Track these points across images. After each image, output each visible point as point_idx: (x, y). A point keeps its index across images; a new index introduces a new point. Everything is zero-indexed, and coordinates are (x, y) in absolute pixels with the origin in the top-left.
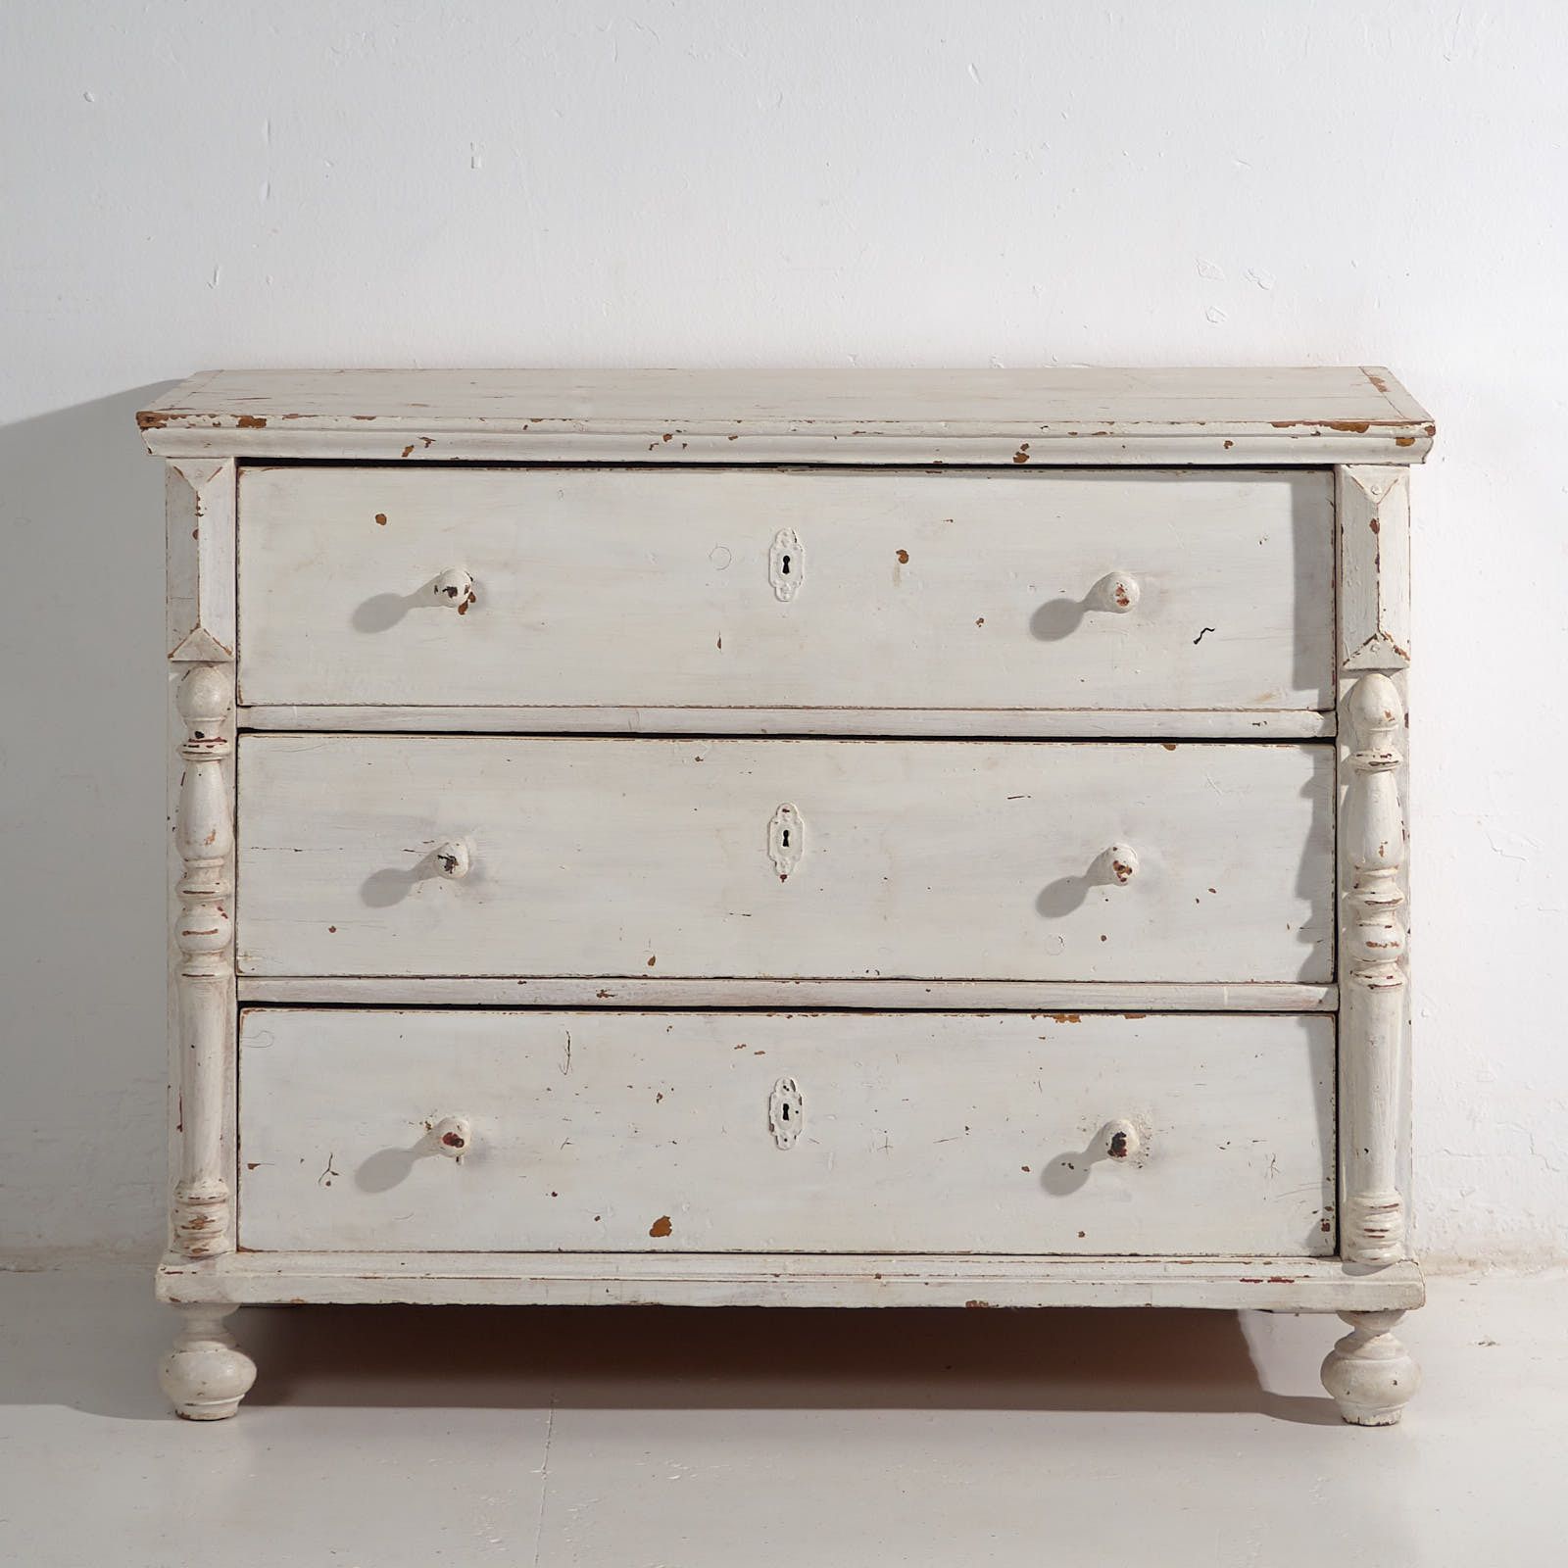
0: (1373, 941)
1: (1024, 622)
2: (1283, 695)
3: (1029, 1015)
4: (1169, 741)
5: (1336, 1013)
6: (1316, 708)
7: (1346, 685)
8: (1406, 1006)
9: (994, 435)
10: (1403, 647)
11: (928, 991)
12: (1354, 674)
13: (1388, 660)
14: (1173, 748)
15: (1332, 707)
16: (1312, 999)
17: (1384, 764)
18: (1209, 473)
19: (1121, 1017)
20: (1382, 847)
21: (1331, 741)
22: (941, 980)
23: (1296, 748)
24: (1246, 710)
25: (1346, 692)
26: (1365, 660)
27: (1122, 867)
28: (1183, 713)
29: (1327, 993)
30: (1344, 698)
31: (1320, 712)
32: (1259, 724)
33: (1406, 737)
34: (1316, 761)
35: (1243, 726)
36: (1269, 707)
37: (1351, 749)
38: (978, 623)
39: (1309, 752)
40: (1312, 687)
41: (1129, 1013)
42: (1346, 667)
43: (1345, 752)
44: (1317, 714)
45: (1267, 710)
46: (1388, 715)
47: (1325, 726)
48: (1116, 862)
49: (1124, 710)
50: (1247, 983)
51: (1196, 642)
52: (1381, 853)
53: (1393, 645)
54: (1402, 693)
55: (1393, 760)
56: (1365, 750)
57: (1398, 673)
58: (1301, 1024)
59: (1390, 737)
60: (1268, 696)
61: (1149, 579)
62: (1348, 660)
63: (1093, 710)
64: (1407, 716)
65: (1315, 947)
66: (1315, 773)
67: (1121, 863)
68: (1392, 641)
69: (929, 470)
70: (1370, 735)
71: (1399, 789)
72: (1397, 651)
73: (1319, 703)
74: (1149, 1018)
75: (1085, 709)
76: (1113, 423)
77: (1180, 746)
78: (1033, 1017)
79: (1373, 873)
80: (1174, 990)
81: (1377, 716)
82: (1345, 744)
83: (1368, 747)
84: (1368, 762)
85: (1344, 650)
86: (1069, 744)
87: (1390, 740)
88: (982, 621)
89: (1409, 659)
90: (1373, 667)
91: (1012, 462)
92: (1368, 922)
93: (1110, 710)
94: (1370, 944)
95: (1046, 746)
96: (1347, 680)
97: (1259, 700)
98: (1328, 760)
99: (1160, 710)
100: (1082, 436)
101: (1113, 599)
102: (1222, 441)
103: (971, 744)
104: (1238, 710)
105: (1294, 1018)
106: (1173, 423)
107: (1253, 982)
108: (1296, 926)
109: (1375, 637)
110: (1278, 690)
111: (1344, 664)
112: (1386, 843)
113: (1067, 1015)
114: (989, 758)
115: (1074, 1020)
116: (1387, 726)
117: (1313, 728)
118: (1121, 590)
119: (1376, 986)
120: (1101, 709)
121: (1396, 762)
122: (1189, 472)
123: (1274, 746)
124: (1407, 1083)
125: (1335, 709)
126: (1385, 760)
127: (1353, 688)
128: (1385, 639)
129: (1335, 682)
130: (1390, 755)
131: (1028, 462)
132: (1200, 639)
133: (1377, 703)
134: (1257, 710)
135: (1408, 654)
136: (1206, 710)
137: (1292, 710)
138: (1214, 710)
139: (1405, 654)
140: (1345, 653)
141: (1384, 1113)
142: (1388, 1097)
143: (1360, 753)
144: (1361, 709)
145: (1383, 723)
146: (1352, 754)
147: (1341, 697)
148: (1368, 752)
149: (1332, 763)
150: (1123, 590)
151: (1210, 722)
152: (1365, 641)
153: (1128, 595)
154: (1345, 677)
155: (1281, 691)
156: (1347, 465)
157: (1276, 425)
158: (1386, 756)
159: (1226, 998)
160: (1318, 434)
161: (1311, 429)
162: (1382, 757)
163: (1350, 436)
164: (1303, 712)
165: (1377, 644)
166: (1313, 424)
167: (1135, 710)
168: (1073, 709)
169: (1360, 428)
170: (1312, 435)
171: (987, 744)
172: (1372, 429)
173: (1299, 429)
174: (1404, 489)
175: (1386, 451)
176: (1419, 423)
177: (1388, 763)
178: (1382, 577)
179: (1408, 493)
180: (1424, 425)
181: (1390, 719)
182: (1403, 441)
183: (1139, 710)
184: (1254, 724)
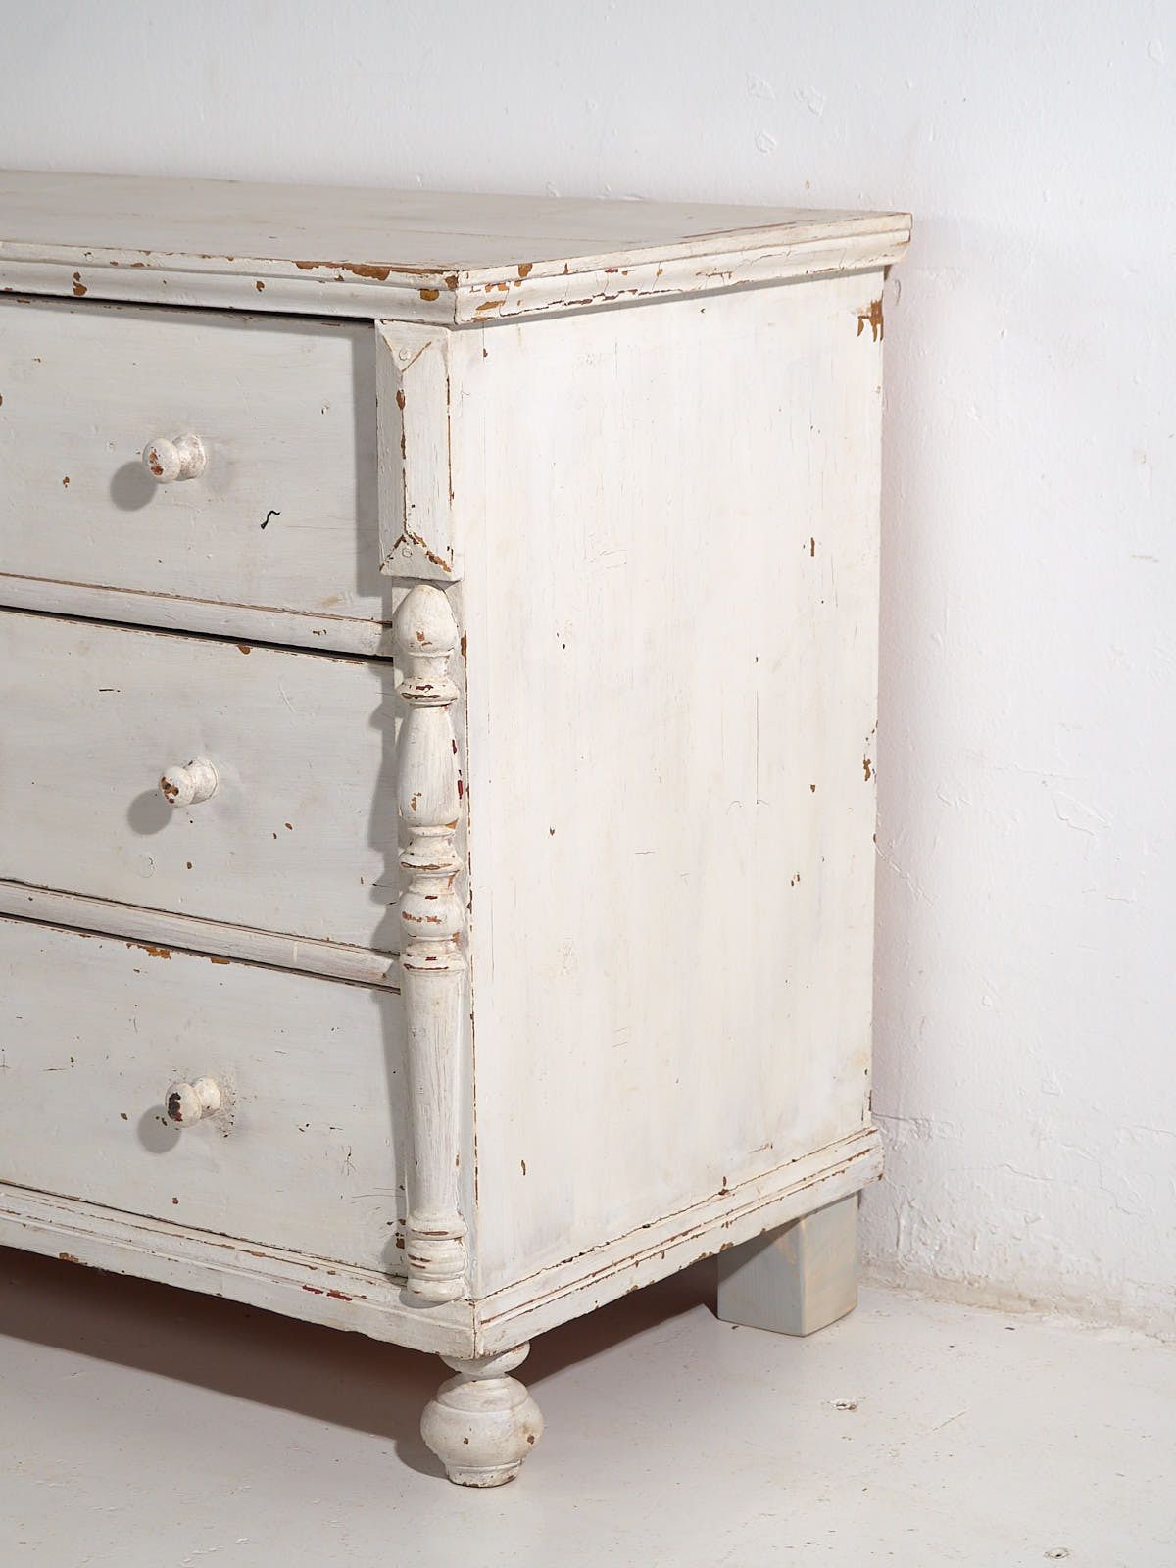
1: (104, 485)
2: (349, 601)
3: (125, 943)
4: (245, 643)
5: (389, 989)
6: (379, 619)
8: (468, 994)
9: (45, 261)
10: (444, 555)
11: (31, 898)
12: (406, 583)
13: (426, 568)
14: (247, 651)
15: (388, 619)
16: (376, 971)
17: (421, 697)
19: (207, 960)
20: (415, 798)
21: (391, 662)
22: (46, 888)
23: (363, 668)
24: (311, 614)
25: (396, 605)
26: (402, 565)
27: (169, 785)
28: (253, 611)
29: (391, 966)
31: (381, 624)
32: (319, 633)
33: (462, 666)
34: (384, 684)
35: (301, 631)
36: (332, 613)
38: (64, 482)
39: (376, 673)
40: (375, 594)
41: (217, 958)
42: (384, 572)
44: (378, 627)
45: (333, 617)
46: (421, 637)
47: (384, 642)
48: (163, 779)
49: (200, 600)
50: (322, 940)
51: (263, 526)
52: (414, 806)
53: (425, 550)
54: (457, 613)
55: (431, 692)
56: (410, 678)
57: (451, 588)
58: (375, 998)
59: (439, 665)
60: (334, 600)
61: (217, 446)
62: (385, 564)
63: (172, 597)
64: (463, 642)
65: (388, 910)
66: (381, 698)
67: (168, 780)
68: (425, 546)
69: (20, 299)
72: (432, 558)
73: (383, 615)
74: (232, 965)
75: (163, 595)
76: (148, 253)
77: (254, 650)
78: (129, 946)
79: (417, 831)
80: (248, 937)
81: (409, 638)
83: (412, 674)
86: (153, 634)
87: (440, 667)
88: (67, 480)
89: (452, 573)
90: (417, 575)
91: (72, 293)
92: (410, 889)
93: (185, 598)
94: (405, 916)
95: (132, 634)
96: (400, 589)
99: (232, 605)
100: (124, 266)
101: (146, 466)
102: (253, 281)
103: (67, 623)
104: (305, 614)
105: (368, 991)
106: (204, 256)
107: (328, 941)
108: (370, 880)
109: (402, 539)
110: (343, 593)
111: (382, 568)
112: (420, 794)
113: (158, 949)
114: (81, 642)
115: (165, 955)
116: (422, 650)
117: (376, 645)
118: (154, 456)
120: (178, 597)
126: (421, 692)
128: (415, 542)
130: (431, 687)
131: (87, 295)
132: (266, 522)
133: (411, 621)
134: (323, 616)
135: (448, 565)
136: (274, 610)
137: (355, 620)
138: (284, 611)
139: (443, 563)
141: (430, 1121)
143: (407, 681)
144: (399, 627)
145: (419, 646)
147: (394, 611)
148: (411, 682)
149: (391, 689)
150: (156, 457)
151: (273, 625)
152: (394, 543)
153: (162, 462)
155: (347, 596)
156: (382, 320)
157: (300, 265)
158: (423, 688)
159: (295, 954)
160: (340, 279)
161: (334, 273)
162: (418, 688)
163: (373, 284)
164: (365, 623)
165: (408, 547)
166: (336, 266)
167: (208, 601)
168: (153, 594)
169: (380, 274)
170: (336, 280)
171: (80, 625)
172: (393, 276)
173: (322, 271)
174: (439, 356)
175: (411, 305)
176: (440, 272)
177: (423, 696)
178: (407, 464)
179: (446, 361)
180: (447, 275)
181: (423, 642)
182: (428, 294)
183: (213, 602)
184: (314, 632)
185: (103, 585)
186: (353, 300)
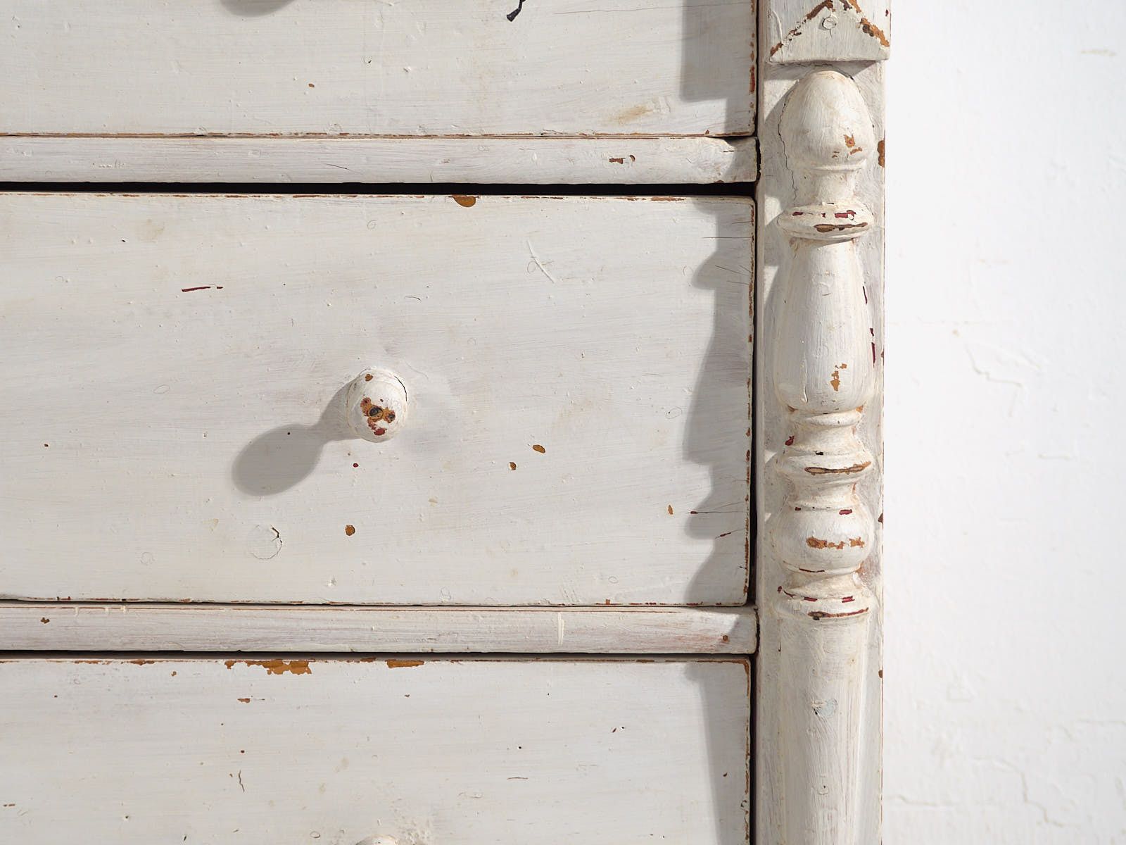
0: (820, 537)
2: (665, 111)
3: (222, 662)
4: (465, 191)
5: (752, 659)
6: (721, 131)
7: (774, 91)
8: (875, 646)
10: (879, 22)
11: (45, 621)
12: (794, 72)
13: (849, 46)
14: (472, 203)
15: (750, 130)
16: (710, 634)
17: (841, 228)
19: (381, 665)
20: (837, 372)
21: (745, 190)
22: (68, 602)
23: (685, 204)
24: (598, 136)
25: (775, 102)
26: (809, 45)
27: (378, 409)
28: (487, 141)
29: (737, 624)
30: (772, 113)
31: (729, 138)
32: (621, 161)
33: (880, 182)
34: (721, 225)
35: (593, 161)
36: (639, 130)
37: (782, 203)
39: (709, 210)
40: (715, 96)
41: (395, 658)
42: (777, 57)
43: (772, 208)
44: (723, 142)
45: (635, 136)
46: (850, 142)
47: (737, 164)
48: (366, 401)
49: (386, 136)
50: (598, 605)
51: (511, 17)
52: (836, 384)
53: (859, 17)
54: (874, 104)
55: (857, 220)
56: (809, 204)
57: (866, 71)
58: (692, 675)
59: (852, 181)
60: (639, 112)
62: (780, 45)
63: (331, 137)
64: (881, 146)
65: (717, 546)
66: (719, 246)
67: (375, 402)
68: (858, 11)
70: (816, 178)
71: (865, 273)
72: (867, 28)
73: (728, 123)
74: (429, 665)
75: (316, 135)
77: (483, 200)
78: (229, 665)
79: (820, 419)
80: (471, 619)
81: (832, 145)
82: (772, 195)
83: (813, 199)
84: (812, 225)
85: (773, 27)
86: (288, 198)
87: (853, 187)
89: (886, 44)
90: (824, 57)
92: (811, 504)
93: (360, 136)
94: (814, 543)
95: (249, 199)
96: (776, 82)
97: (623, 118)
98: (740, 222)
99: (447, 136)
103: (117, 197)
104: (584, 136)
105: (679, 667)
107: (608, 604)
108: (684, 509)
109: (828, 3)
110: (655, 101)
111: (773, 52)
112: (844, 366)
113: (287, 662)
114: (149, 221)
115: (300, 668)
116: (846, 161)
117: (716, 167)
119: (824, 615)
120: (343, 135)
121: (863, 225)
123: (648, 198)
124: (875, 778)
125: (755, 134)
126: (843, 221)
127: (787, 97)
128: (849, 6)
129: (756, 87)
130: (853, 213)
132: (518, 11)
133: (832, 121)
134: (618, 136)
135: (886, 35)
136: (529, 136)
137: (680, 136)
138: (543, 136)
139: (880, 34)
140: (773, 33)
141: (834, 831)
142: (842, 808)
143: (799, 209)
144: (802, 132)
145: (841, 156)
146: (785, 213)
147: (766, 111)
148: (812, 208)
149: (749, 229)
151: (535, 157)
152: (809, 11)
154: (774, 77)
155: (662, 104)
158: (845, 215)
159: (561, 630)
162: (838, 215)
164: (698, 139)
165: (833, 15)
167: (402, 136)
168: (296, 135)
171: (144, 197)
177: (850, 226)
181: (853, 148)
183: (411, 137)
184: (612, 160)
185: (197, 132)
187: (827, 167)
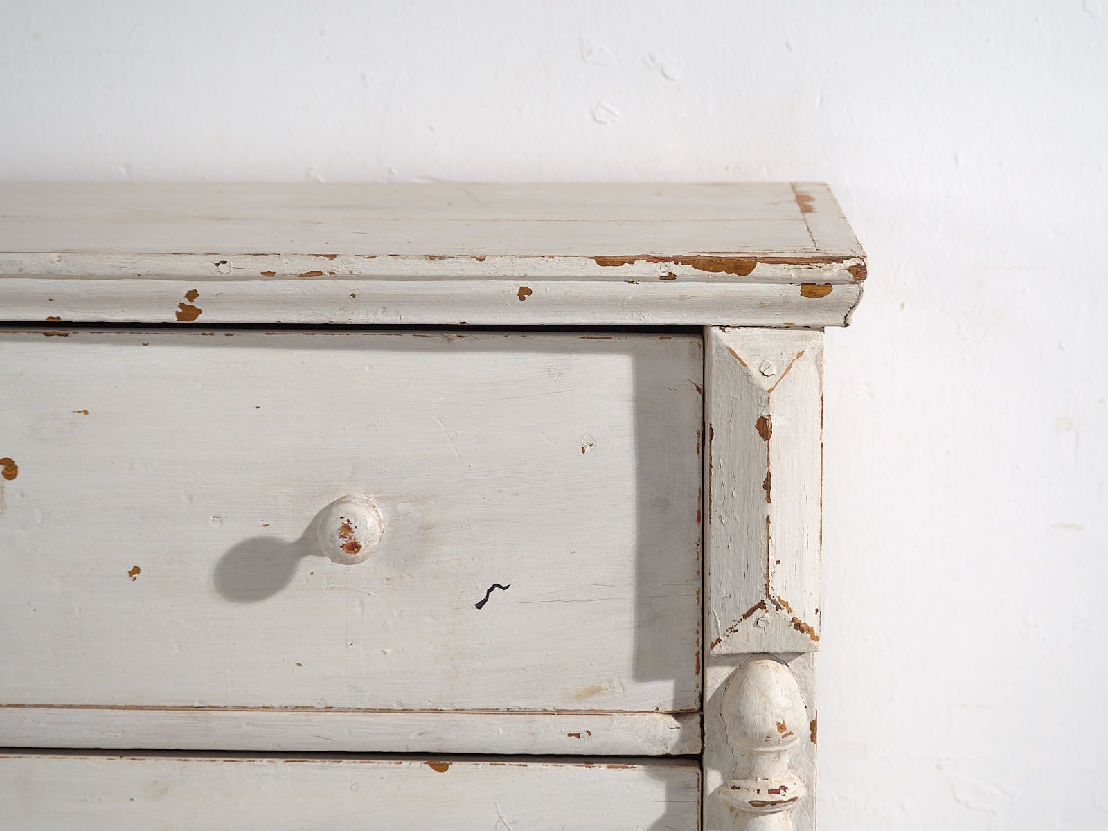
1: (203, 572)
2: (619, 690)
4: (438, 759)
6: (670, 708)
7: (716, 676)
9: (139, 276)
10: (809, 619)
12: (734, 659)
13: (783, 639)
14: (443, 769)
15: (696, 707)
17: (773, 804)
18: (499, 338)
21: (693, 761)
23: (637, 772)
24: (559, 712)
25: (716, 686)
26: (746, 639)
28: (458, 716)
30: (714, 696)
31: (677, 714)
32: (578, 736)
33: (812, 756)
34: (670, 790)
35: (553, 735)
36: (595, 707)
37: (723, 777)
38: (131, 573)
39: (659, 777)
40: (663, 676)
42: (716, 650)
43: (714, 779)
44: (671, 719)
45: (591, 713)
46: (781, 727)
47: (683, 739)
49: (366, 710)
51: (479, 606)
53: (790, 617)
54: (806, 688)
55: (789, 796)
56: (746, 779)
57: (800, 658)
59: (786, 759)
60: (596, 691)
61: (401, 507)
62: (719, 640)
63: (318, 710)
64: (813, 725)
66: (669, 809)
68: (790, 611)
69: (49, 331)
70: (752, 757)
72: (798, 626)
73: (676, 701)
75: (304, 709)
76: (332, 257)
77: (455, 766)
81: (765, 730)
82: (713, 768)
83: (750, 775)
84: (747, 801)
85: (713, 625)
87: (788, 761)
88: (136, 570)
89: (816, 638)
90: (760, 651)
91: (173, 318)
93: (344, 710)
95: (244, 764)
96: (718, 669)
97: (580, 697)
98: (688, 787)
99: (423, 711)
100: (285, 277)
101: (334, 542)
102: (514, 287)
103: (126, 761)
104: (546, 712)
106: (432, 258)
109: (761, 605)
110: (610, 681)
111: (712, 646)
114: (155, 782)
116: (778, 744)
117: (664, 741)
118: (347, 528)
120: (328, 709)
121: (794, 799)
122: (469, 336)
123: (604, 766)
125: (701, 709)
126: (777, 797)
127: (727, 680)
128: (778, 608)
129: (701, 670)
130: (785, 789)
131: (201, 319)
132: (485, 601)
133: (765, 709)
134: (577, 713)
135: (816, 632)
136: (495, 711)
137: (632, 713)
138: (508, 711)
139: (810, 630)
140: (715, 630)
143: (737, 783)
144: (739, 718)
145: (774, 739)
146: (725, 784)
147: (708, 695)
148: (749, 784)
149: (695, 794)
150: (350, 529)
151: (501, 733)
152: (745, 612)
153: (359, 536)
154: (716, 664)
155: (616, 683)
156: (722, 328)
157: (602, 262)
158: (777, 792)
160: (671, 277)
161: (660, 269)
162: (771, 792)
163: (725, 280)
164: (649, 716)
165: (767, 615)
166: (663, 260)
167: (382, 711)
168: (285, 709)
169: (740, 267)
170: (663, 278)
171: (150, 761)
172: (761, 269)
173: (640, 268)
174: (813, 368)
175: (784, 305)
176: (839, 260)
177: (781, 802)
178: (774, 510)
179: (820, 373)
180: (848, 263)
181: (784, 733)
182: (812, 290)
183: (389, 711)
184: (570, 735)
185: (196, 704)
186: (685, 302)
187: (761, 749)
